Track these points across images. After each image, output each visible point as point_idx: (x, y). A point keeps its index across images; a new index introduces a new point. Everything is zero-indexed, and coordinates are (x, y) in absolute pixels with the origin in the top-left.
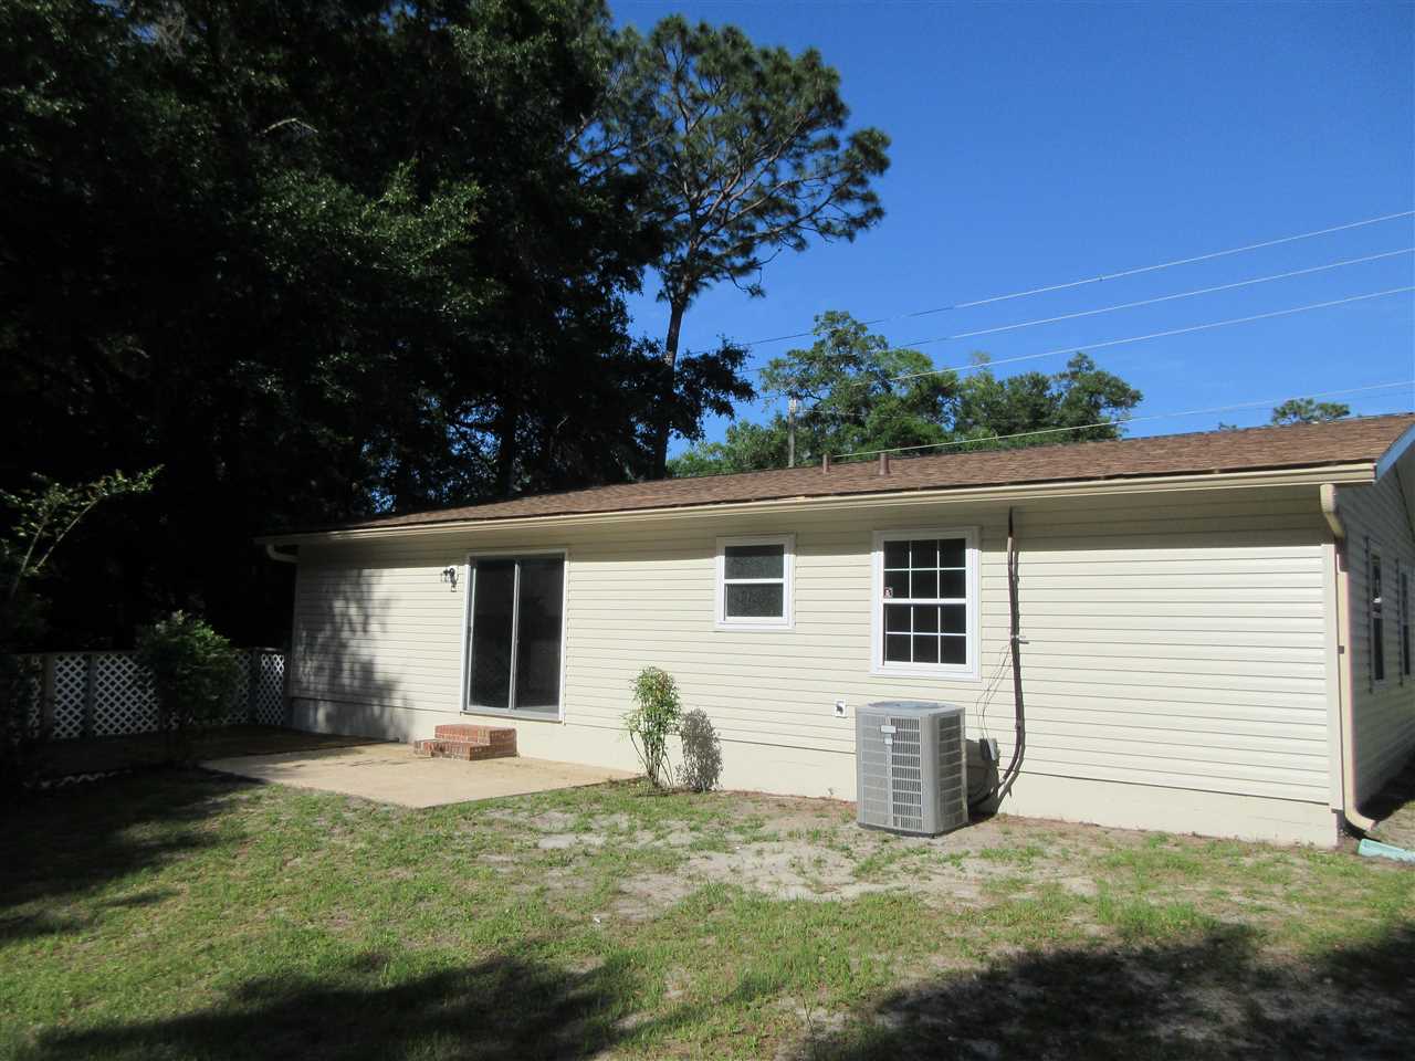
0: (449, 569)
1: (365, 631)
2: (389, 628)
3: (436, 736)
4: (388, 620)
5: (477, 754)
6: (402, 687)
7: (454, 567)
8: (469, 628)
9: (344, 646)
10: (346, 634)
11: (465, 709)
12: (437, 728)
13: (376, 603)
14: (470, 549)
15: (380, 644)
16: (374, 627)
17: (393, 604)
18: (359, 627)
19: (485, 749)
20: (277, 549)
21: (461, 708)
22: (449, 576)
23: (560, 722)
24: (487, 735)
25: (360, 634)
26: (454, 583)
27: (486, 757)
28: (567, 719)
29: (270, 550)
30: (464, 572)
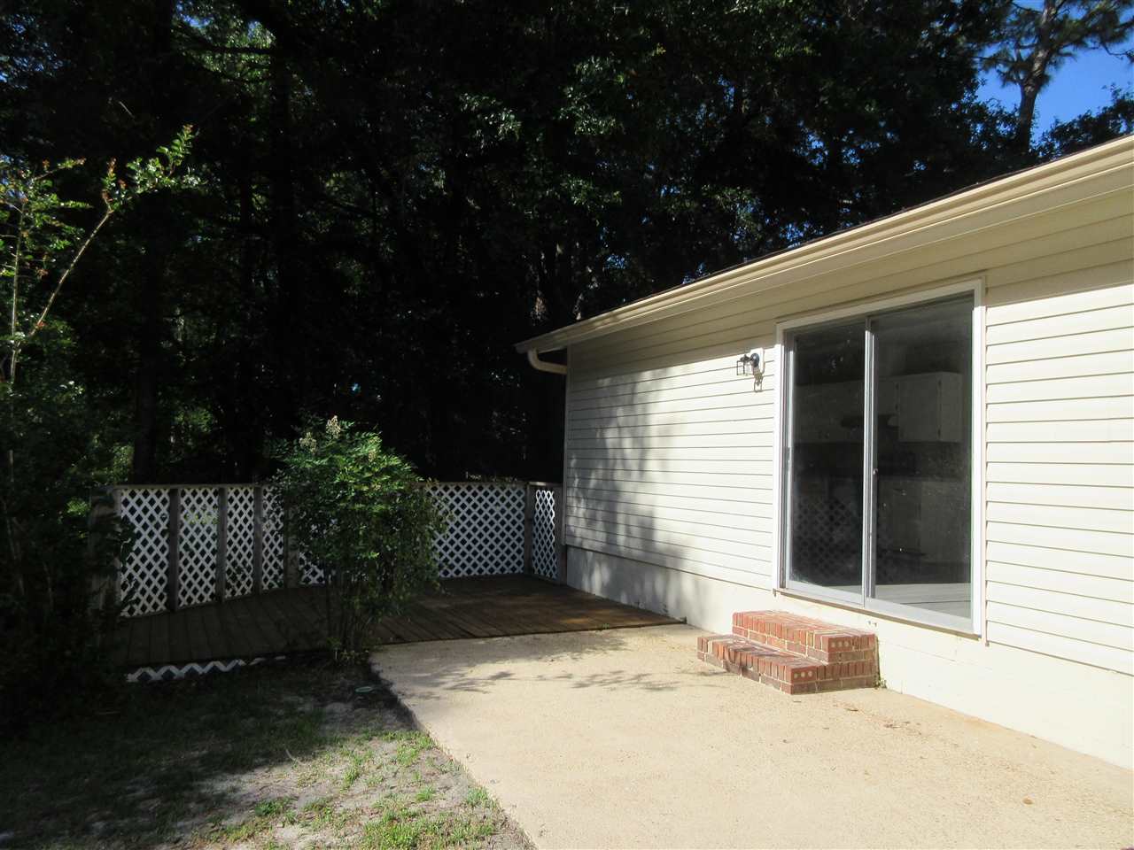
0: (749, 355)
1: (642, 471)
2: (672, 465)
3: (734, 630)
4: (672, 454)
5: (806, 682)
6: (691, 555)
7: (759, 351)
8: (785, 451)
9: (616, 491)
10: (619, 475)
11: (782, 586)
12: (736, 616)
13: (653, 431)
14: (781, 319)
15: (660, 488)
16: (652, 465)
17: (676, 430)
18: (633, 465)
19: (818, 670)
20: (543, 357)
21: (775, 584)
22: (749, 367)
23: (977, 637)
24: (825, 645)
25: (635, 475)
26: (759, 377)
27: (823, 688)
28: (994, 633)
29: (532, 358)
30: (775, 359)
